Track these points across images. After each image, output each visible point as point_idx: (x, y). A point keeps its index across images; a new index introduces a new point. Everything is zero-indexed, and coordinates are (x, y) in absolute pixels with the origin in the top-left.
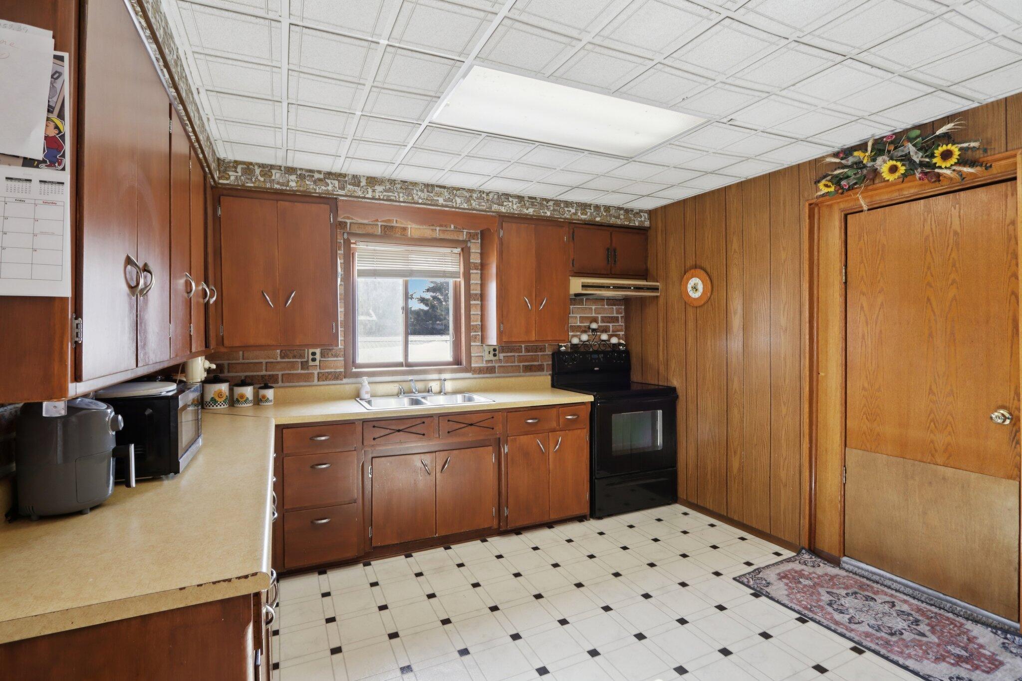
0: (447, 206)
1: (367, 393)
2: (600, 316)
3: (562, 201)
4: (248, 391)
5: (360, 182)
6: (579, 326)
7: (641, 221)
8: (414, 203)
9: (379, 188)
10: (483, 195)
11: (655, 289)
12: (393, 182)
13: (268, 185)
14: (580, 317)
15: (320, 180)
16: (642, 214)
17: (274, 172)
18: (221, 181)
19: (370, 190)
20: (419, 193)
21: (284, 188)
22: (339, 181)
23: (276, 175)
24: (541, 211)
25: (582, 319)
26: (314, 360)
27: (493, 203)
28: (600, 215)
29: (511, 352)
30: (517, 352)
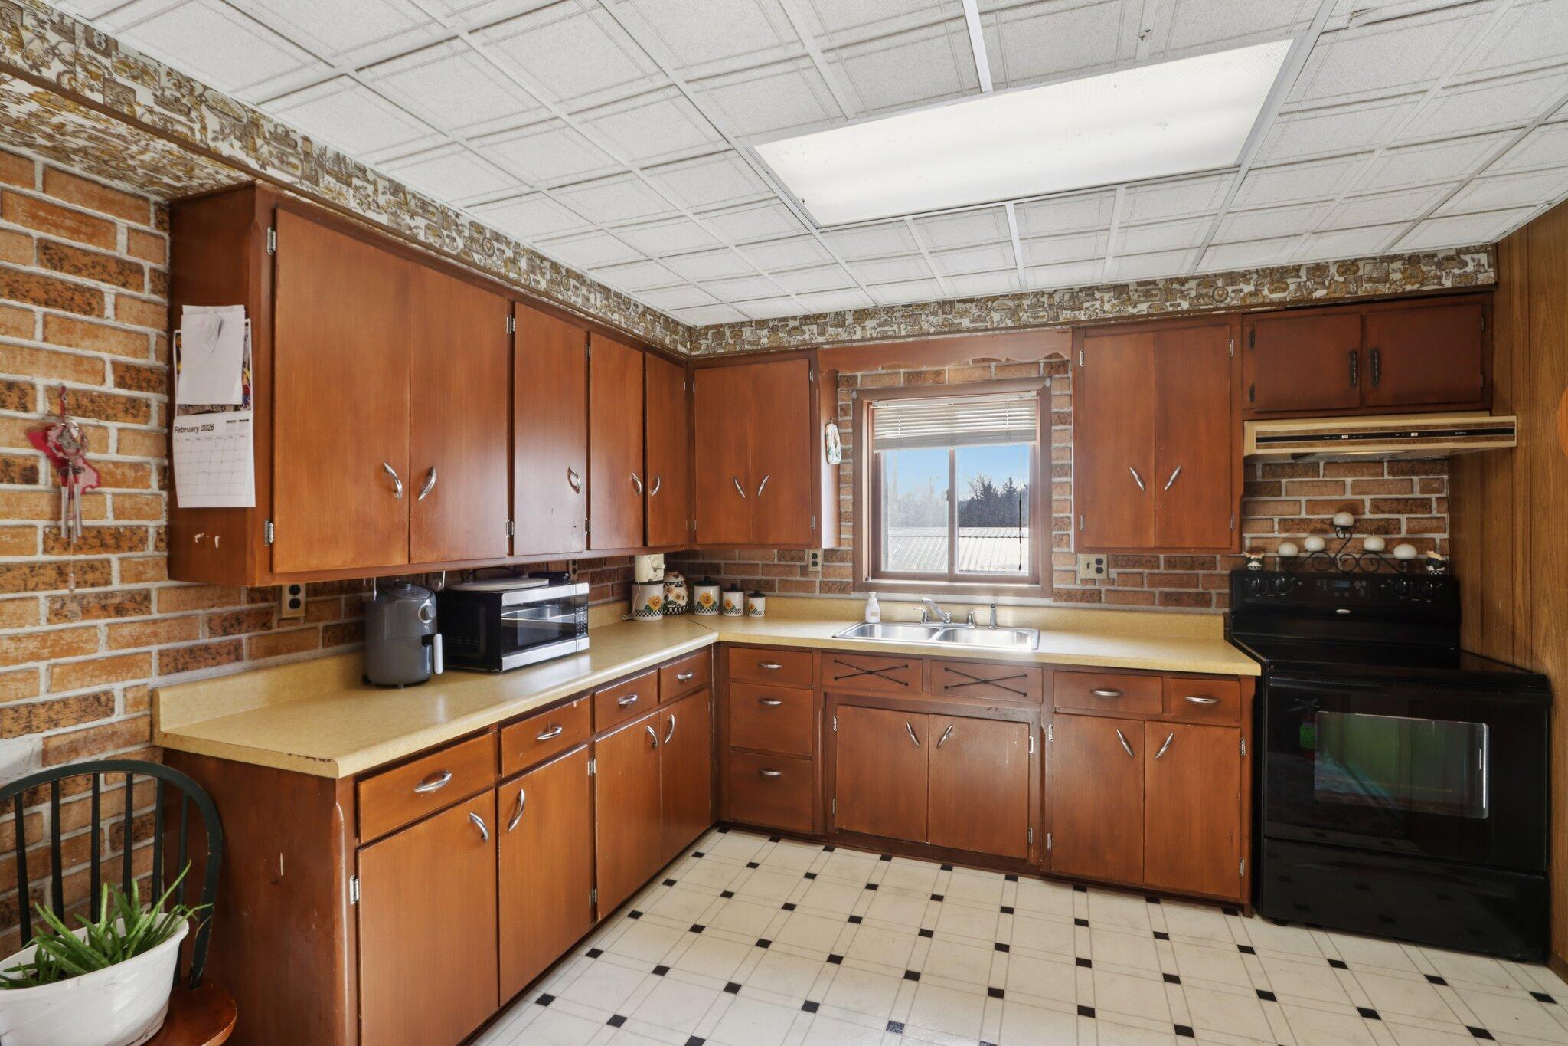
0: (976, 330)
1: (873, 614)
2: (1368, 498)
3: (1221, 275)
4: (736, 599)
5: (845, 320)
6: (1302, 520)
7: (1465, 274)
8: (923, 334)
9: (870, 323)
10: (1041, 300)
12: (890, 310)
13: (739, 348)
14: (1308, 501)
15: (795, 328)
16: (1467, 258)
17: (744, 330)
18: (693, 353)
19: (858, 329)
20: (931, 318)
21: (755, 347)
22: (818, 324)
23: (747, 333)
24: (1168, 304)
25: (1314, 505)
26: (815, 564)
27: (1062, 308)
28: (1327, 283)
29: (1134, 567)
30: (1146, 568)
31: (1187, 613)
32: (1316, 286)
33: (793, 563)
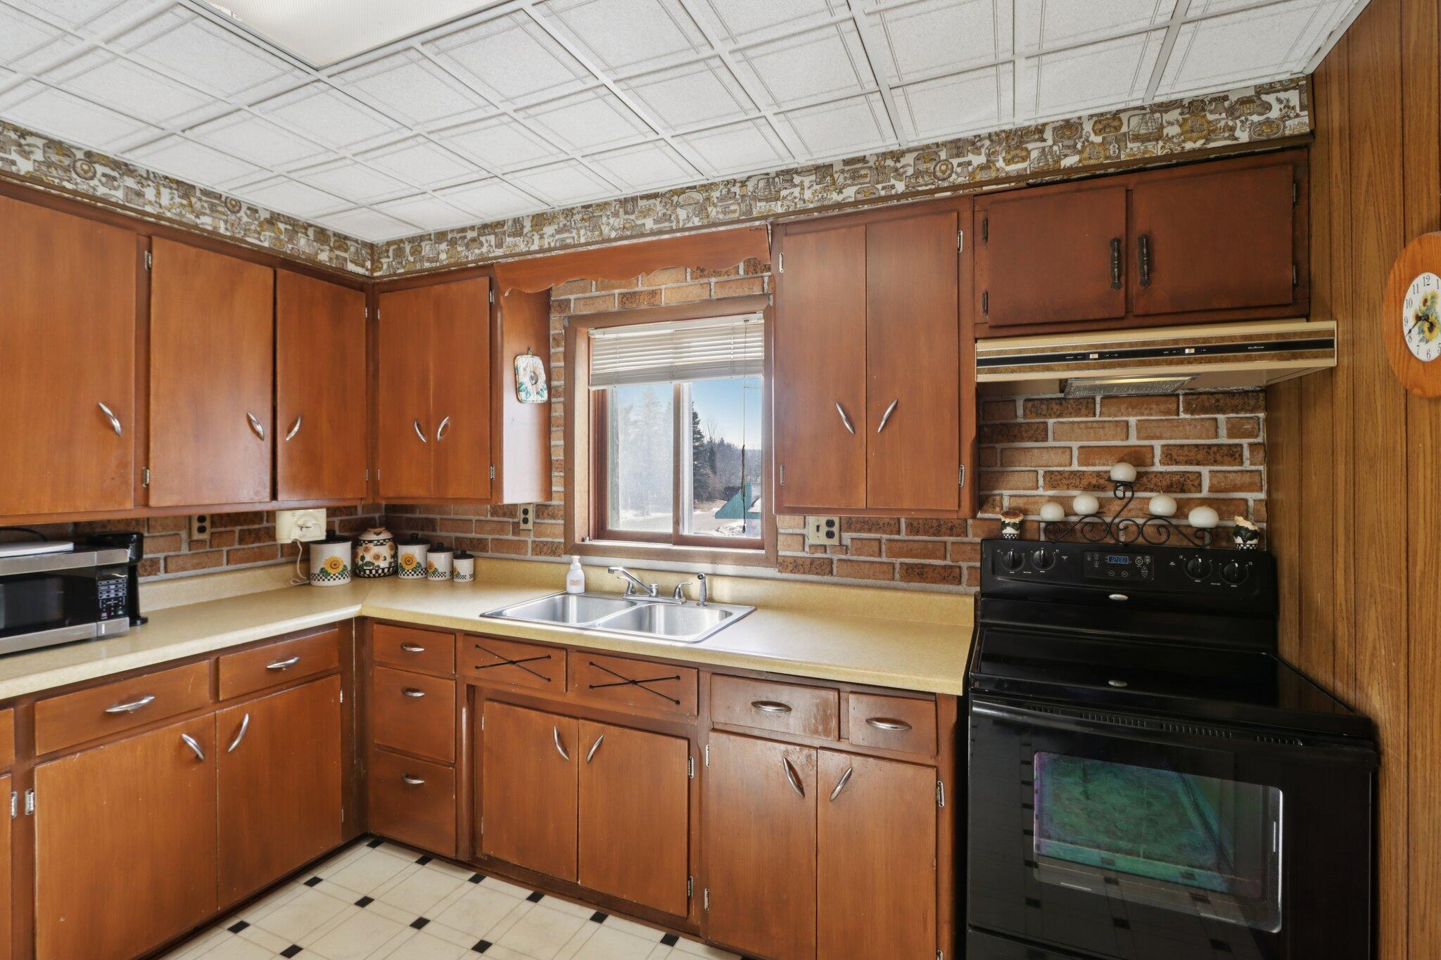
0: (661, 232)
2: (1157, 445)
3: (944, 144)
4: (442, 560)
5: (523, 227)
6: (1073, 473)
7: (1268, 122)
8: (604, 241)
9: (549, 230)
10: (733, 190)
11: (1322, 344)
12: (569, 212)
13: (418, 267)
14: (1081, 447)
15: (473, 240)
16: (1270, 98)
17: (423, 244)
18: (376, 274)
19: (536, 237)
20: (612, 220)
21: (434, 265)
22: (496, 234)
23: (427, 248)
24: (879, 186)
25: (1088, 454)
26: (525, 521)
27: (756, 199)
28: (1079, 146)
29: (870, 531)
30: (885, 532)
31: (933, 592)
32: (1066, 152)
33: (505, 519)
